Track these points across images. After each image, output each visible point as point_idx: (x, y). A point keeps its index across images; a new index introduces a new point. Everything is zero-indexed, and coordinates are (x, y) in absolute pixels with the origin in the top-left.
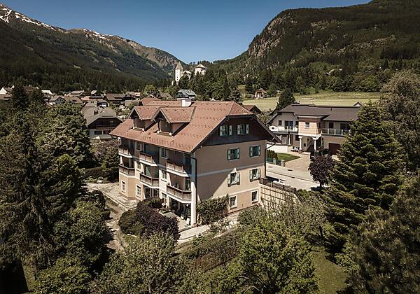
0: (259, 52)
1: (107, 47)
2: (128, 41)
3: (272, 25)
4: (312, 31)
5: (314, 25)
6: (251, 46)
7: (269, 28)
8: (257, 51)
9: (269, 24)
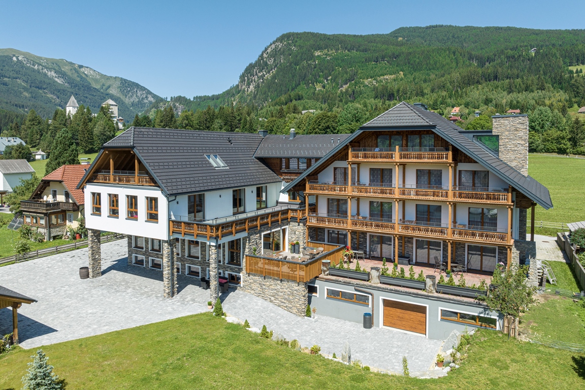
0: (251, 87)
1: (46, 75)
2: (81, 67)
3: (269, 50)
4: (315, 61)
5: (317, 53)
6: (242, 77)
7: (265, 55)
8: (249, 85)
9: (266, 49)
